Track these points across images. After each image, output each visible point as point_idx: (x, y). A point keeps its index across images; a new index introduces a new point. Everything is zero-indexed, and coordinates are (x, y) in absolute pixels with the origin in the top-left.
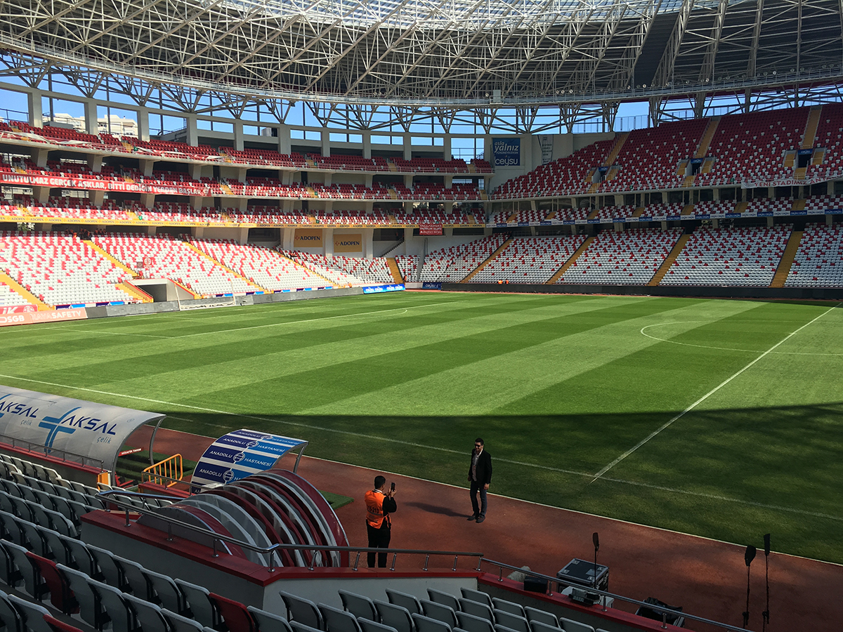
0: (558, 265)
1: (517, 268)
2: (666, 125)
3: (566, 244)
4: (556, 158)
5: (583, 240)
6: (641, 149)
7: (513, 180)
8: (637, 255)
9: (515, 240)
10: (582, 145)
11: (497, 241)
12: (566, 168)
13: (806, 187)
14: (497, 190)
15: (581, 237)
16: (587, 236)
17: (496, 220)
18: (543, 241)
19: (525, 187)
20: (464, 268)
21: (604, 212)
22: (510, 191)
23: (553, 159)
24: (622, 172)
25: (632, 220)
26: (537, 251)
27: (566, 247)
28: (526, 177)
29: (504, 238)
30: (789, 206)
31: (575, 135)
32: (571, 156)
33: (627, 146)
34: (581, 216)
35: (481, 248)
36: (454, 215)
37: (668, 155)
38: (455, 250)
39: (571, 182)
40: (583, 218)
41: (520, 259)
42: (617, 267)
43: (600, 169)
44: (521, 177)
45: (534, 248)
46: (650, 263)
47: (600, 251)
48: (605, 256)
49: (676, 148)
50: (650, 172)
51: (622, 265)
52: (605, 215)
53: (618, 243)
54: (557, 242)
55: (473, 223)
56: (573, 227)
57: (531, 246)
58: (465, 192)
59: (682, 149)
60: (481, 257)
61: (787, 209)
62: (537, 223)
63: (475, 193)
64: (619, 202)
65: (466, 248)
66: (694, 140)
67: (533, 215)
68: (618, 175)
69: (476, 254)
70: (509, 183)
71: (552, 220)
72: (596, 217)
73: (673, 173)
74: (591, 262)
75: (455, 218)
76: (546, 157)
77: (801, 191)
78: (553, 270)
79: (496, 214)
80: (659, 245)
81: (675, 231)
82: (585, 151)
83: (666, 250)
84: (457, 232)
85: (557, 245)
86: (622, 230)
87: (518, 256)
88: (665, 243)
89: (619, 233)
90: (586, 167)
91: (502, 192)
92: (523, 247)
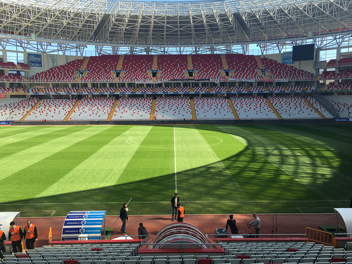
0: (67, 112)
1: (47, 113)
2: (104, 56)
3: (68, 103)
4: (59, 65)
5: (75, 101)
6: (95, 65)
7: (39, 74)
8: (100, 108)
9: (43, 100)
10: (70, 60)
11: (34, 101)
12: (64, 70)
13: (156, 84)
14: (32, 77)
15: (74, 100)
16: (77, 99)
17: (33, 91)
18: (57, 101)
19: (46, 77)
20: (20, 114)
21: (83, 90)
22: (39, 79)
23: (58, 65)
24: (89, 73)
25: (96, 93)
26: (55, 105)
27: (68, 104)
28: (46, 72)
29: (37, 100)
30: (151, 90)
31: (67, 56)
32: (65, 65)
33: (89, 63)
34: (74, 91)
35: (26, 104)
36: (10, 88)
37: (107, 68)
38: (12, 105)
39: (68, 76)
40: (75, 92)
41: (48, 109)
42: (93, 113)
43: (80, 71)
44: (43, 72)
45: (53, 104)
46: (105, 111)
47: (84, 106)
48: (86, 109)
49: (109, 66)
50: (101, 75)
51: (95, 112)
52: (84, 91)
53: (91, 103)
54: (64, 101)
55: (21, 92)
56: (70, 96)
57: (52, 103)
58: (16, 78)
59: (112, 66)
60: (28, 109)
61: (151, 92)
62: (54, 93)
63: (21, 79)
64: (90, 86)
65: (18, 104)
66: (116, 63)
67: (51, 90)
68: (88, 75)
69: (24, 107)
70: (37, 75)
71: (61, 92)
72: (81, 92)
73: (110, 76)
74: (81, 111)
75: (11, 90)
76: (54, 64)
77: (154, 85)
78: (65, 114)
79: (32, 88)
80: (108, 104)
81: (112, 98)
82: (72, 63)
83: (110, 106)
84: (12, 96)
85: (64, 103)
86: (91, 97)
87: (47, 108)
88: (110, 103)
89: (90, 99)
90: (73, 70)
91: (35, 79)
92: (48, 103)
